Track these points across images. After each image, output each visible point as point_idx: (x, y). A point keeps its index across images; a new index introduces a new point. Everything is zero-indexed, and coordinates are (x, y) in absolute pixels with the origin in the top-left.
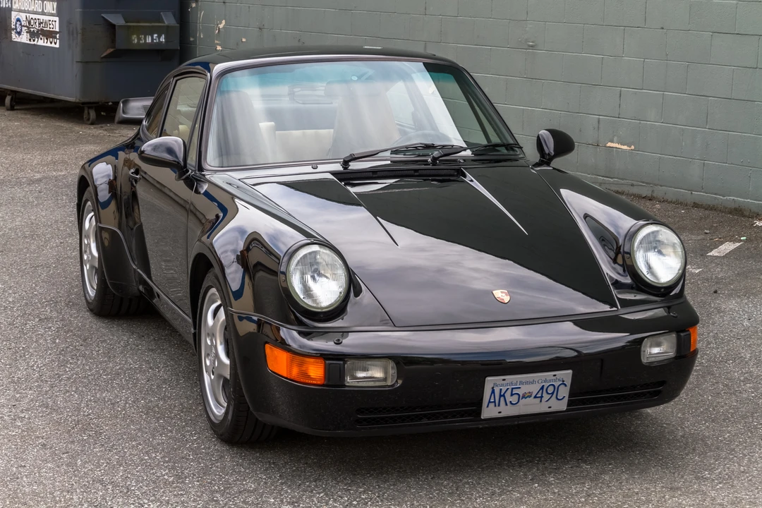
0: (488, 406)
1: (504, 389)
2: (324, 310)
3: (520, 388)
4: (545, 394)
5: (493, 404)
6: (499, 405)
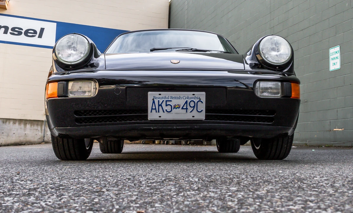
0: (151, 112)
1: (161, 101)
2: (72, 64)
3: (171, 101)
4: (188, 107)
5: (155, 110)
6: (159, 112)
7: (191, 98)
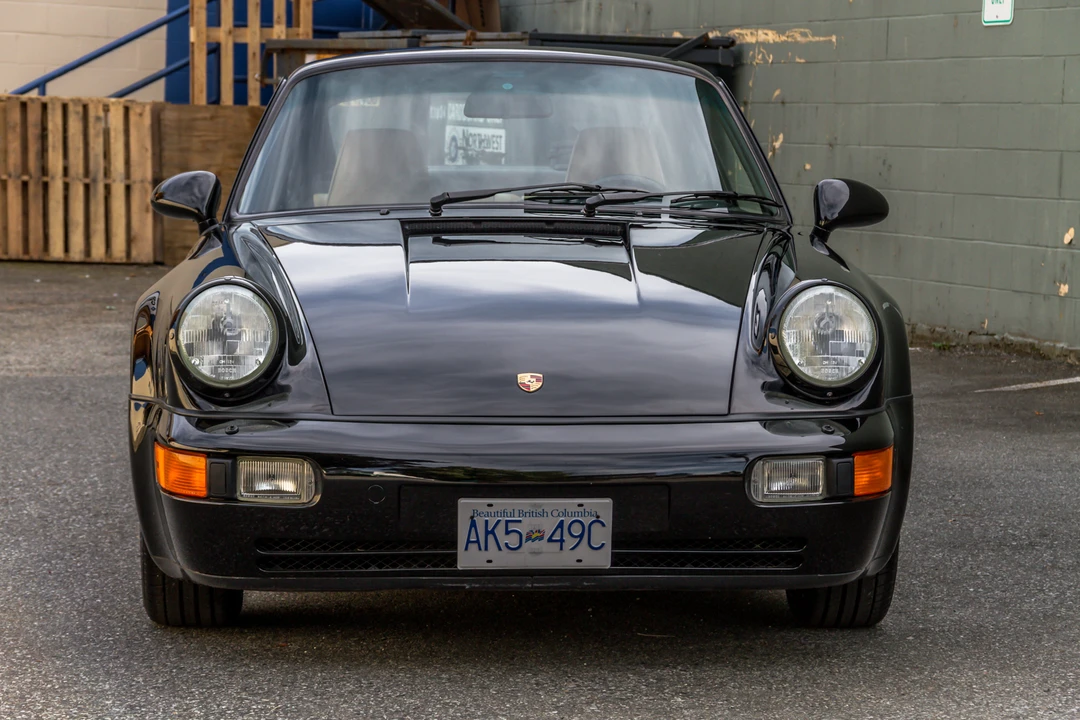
0: (466, 549)
1: (492, 522)
2: (231, 386)
3: (520, 521)
4: (566, 537)
5: (476, 545)
6: (486, 549)
7: (574, 514)
